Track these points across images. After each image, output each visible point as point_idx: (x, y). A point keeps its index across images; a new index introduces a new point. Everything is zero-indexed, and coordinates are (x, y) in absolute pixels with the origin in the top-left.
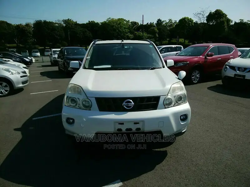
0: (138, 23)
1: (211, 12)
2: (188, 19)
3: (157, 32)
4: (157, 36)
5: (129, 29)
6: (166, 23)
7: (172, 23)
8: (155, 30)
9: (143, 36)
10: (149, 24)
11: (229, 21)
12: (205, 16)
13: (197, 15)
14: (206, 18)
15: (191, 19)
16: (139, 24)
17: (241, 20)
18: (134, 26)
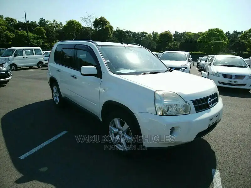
0: (15, 20)
1: (96, 18)
2: (76, 22)
3: (44, 32)
4: (46, 37)
5: (6, 26)
6: (51, 24)
7: (57, 24)
8: (41, 30)
9: (28, 36)
10: (30, 22)
11: (111, 28)
12: (92, 22)
13: (84, 19)
14: (93, 24)
15: (78, 22)
16: (17, 22)
17: (118, 28)
18: (9, 23)
